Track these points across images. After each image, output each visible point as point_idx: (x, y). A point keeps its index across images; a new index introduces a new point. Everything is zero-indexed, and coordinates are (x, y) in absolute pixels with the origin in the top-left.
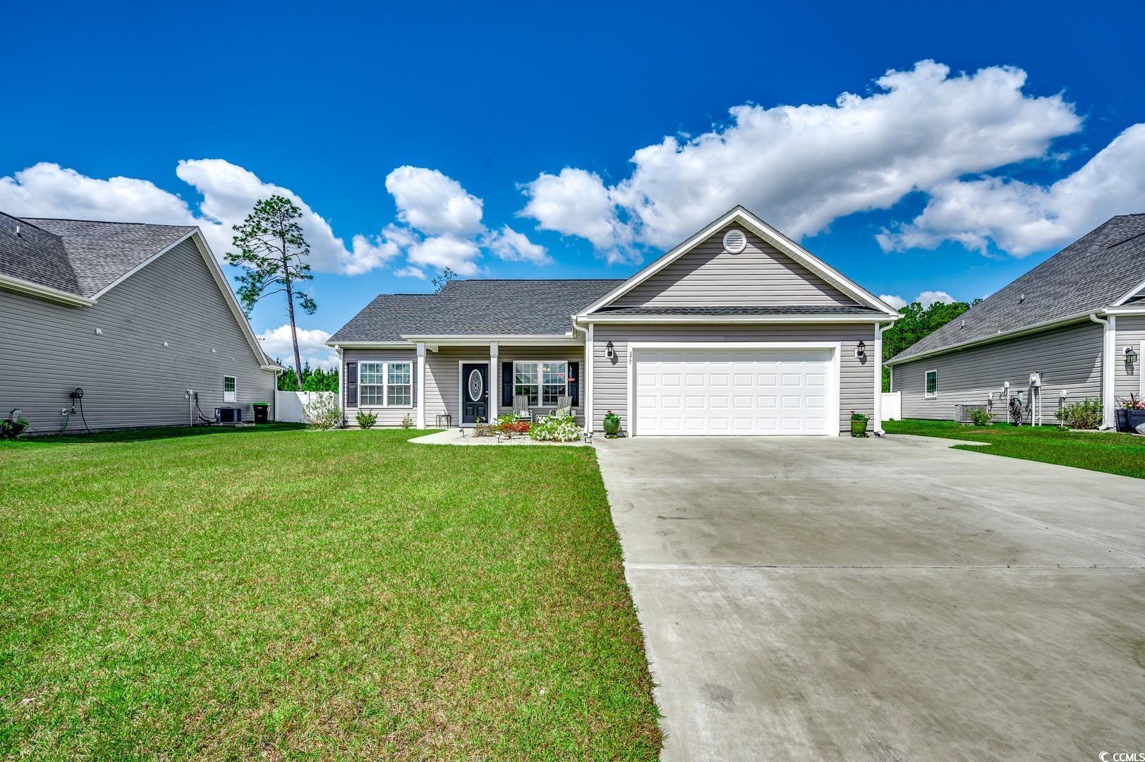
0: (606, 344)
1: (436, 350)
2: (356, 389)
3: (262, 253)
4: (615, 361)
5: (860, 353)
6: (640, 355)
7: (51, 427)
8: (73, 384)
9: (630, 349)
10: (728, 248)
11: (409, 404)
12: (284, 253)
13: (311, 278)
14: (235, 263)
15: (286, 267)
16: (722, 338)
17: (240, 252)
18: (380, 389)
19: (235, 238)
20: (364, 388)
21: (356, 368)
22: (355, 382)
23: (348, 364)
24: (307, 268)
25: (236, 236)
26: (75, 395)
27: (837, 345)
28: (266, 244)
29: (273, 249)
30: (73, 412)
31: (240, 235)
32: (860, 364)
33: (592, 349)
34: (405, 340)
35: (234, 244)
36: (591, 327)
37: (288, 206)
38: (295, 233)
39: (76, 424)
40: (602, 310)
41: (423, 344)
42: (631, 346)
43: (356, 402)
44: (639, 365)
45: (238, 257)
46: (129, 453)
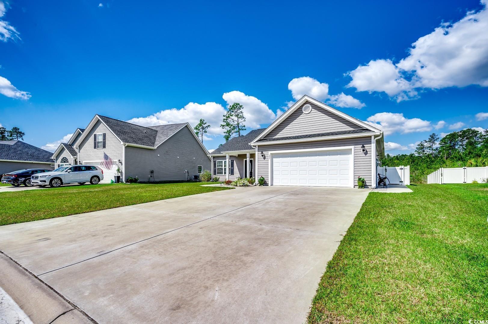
0: (261, 152)
1: (237, 156)
2: (216, 169)
3: (232, 123)
4: (264, 158)
5: (364, 150)
6: (273, 156)
7: (146, 180)
8: (152, 169)
9: (269, 154)
10: (304, 112)
11: (222, 174)
12: (238, 122)
13: (245, 129)
14: (223, 127)
15: (238, 126)
16: (303, 148)
17: (225, 124)
18: (222, 169)
19: (224, 119)
20: (218, 169)
21: (216, 163)
22: (216, 167)
23: (214, 162)
24: (244, 126)
25: (224, 118)
26: (152, 172)
27: (352, 147)
28: (233, 120)
29: (235, 121)
30: (151, 176)
31: (225, 118)
32: (364, 155)
33: (258, 154)
34: (222, 153)
35: (223, 121)
36: (257, 147)
37: (238, 106)
38: (241, 115)
39: (152, 180)
40: (260, 140)
41: (228, 154)
42: (270, 152)
43: (216, 173)
44: (274, 159)
45: (224, 125)
46: (156, 188)
